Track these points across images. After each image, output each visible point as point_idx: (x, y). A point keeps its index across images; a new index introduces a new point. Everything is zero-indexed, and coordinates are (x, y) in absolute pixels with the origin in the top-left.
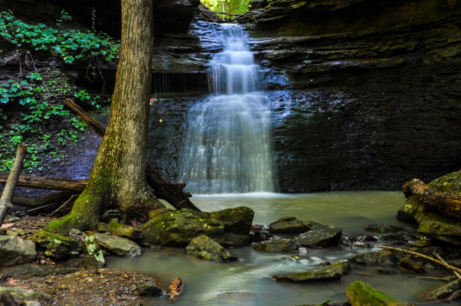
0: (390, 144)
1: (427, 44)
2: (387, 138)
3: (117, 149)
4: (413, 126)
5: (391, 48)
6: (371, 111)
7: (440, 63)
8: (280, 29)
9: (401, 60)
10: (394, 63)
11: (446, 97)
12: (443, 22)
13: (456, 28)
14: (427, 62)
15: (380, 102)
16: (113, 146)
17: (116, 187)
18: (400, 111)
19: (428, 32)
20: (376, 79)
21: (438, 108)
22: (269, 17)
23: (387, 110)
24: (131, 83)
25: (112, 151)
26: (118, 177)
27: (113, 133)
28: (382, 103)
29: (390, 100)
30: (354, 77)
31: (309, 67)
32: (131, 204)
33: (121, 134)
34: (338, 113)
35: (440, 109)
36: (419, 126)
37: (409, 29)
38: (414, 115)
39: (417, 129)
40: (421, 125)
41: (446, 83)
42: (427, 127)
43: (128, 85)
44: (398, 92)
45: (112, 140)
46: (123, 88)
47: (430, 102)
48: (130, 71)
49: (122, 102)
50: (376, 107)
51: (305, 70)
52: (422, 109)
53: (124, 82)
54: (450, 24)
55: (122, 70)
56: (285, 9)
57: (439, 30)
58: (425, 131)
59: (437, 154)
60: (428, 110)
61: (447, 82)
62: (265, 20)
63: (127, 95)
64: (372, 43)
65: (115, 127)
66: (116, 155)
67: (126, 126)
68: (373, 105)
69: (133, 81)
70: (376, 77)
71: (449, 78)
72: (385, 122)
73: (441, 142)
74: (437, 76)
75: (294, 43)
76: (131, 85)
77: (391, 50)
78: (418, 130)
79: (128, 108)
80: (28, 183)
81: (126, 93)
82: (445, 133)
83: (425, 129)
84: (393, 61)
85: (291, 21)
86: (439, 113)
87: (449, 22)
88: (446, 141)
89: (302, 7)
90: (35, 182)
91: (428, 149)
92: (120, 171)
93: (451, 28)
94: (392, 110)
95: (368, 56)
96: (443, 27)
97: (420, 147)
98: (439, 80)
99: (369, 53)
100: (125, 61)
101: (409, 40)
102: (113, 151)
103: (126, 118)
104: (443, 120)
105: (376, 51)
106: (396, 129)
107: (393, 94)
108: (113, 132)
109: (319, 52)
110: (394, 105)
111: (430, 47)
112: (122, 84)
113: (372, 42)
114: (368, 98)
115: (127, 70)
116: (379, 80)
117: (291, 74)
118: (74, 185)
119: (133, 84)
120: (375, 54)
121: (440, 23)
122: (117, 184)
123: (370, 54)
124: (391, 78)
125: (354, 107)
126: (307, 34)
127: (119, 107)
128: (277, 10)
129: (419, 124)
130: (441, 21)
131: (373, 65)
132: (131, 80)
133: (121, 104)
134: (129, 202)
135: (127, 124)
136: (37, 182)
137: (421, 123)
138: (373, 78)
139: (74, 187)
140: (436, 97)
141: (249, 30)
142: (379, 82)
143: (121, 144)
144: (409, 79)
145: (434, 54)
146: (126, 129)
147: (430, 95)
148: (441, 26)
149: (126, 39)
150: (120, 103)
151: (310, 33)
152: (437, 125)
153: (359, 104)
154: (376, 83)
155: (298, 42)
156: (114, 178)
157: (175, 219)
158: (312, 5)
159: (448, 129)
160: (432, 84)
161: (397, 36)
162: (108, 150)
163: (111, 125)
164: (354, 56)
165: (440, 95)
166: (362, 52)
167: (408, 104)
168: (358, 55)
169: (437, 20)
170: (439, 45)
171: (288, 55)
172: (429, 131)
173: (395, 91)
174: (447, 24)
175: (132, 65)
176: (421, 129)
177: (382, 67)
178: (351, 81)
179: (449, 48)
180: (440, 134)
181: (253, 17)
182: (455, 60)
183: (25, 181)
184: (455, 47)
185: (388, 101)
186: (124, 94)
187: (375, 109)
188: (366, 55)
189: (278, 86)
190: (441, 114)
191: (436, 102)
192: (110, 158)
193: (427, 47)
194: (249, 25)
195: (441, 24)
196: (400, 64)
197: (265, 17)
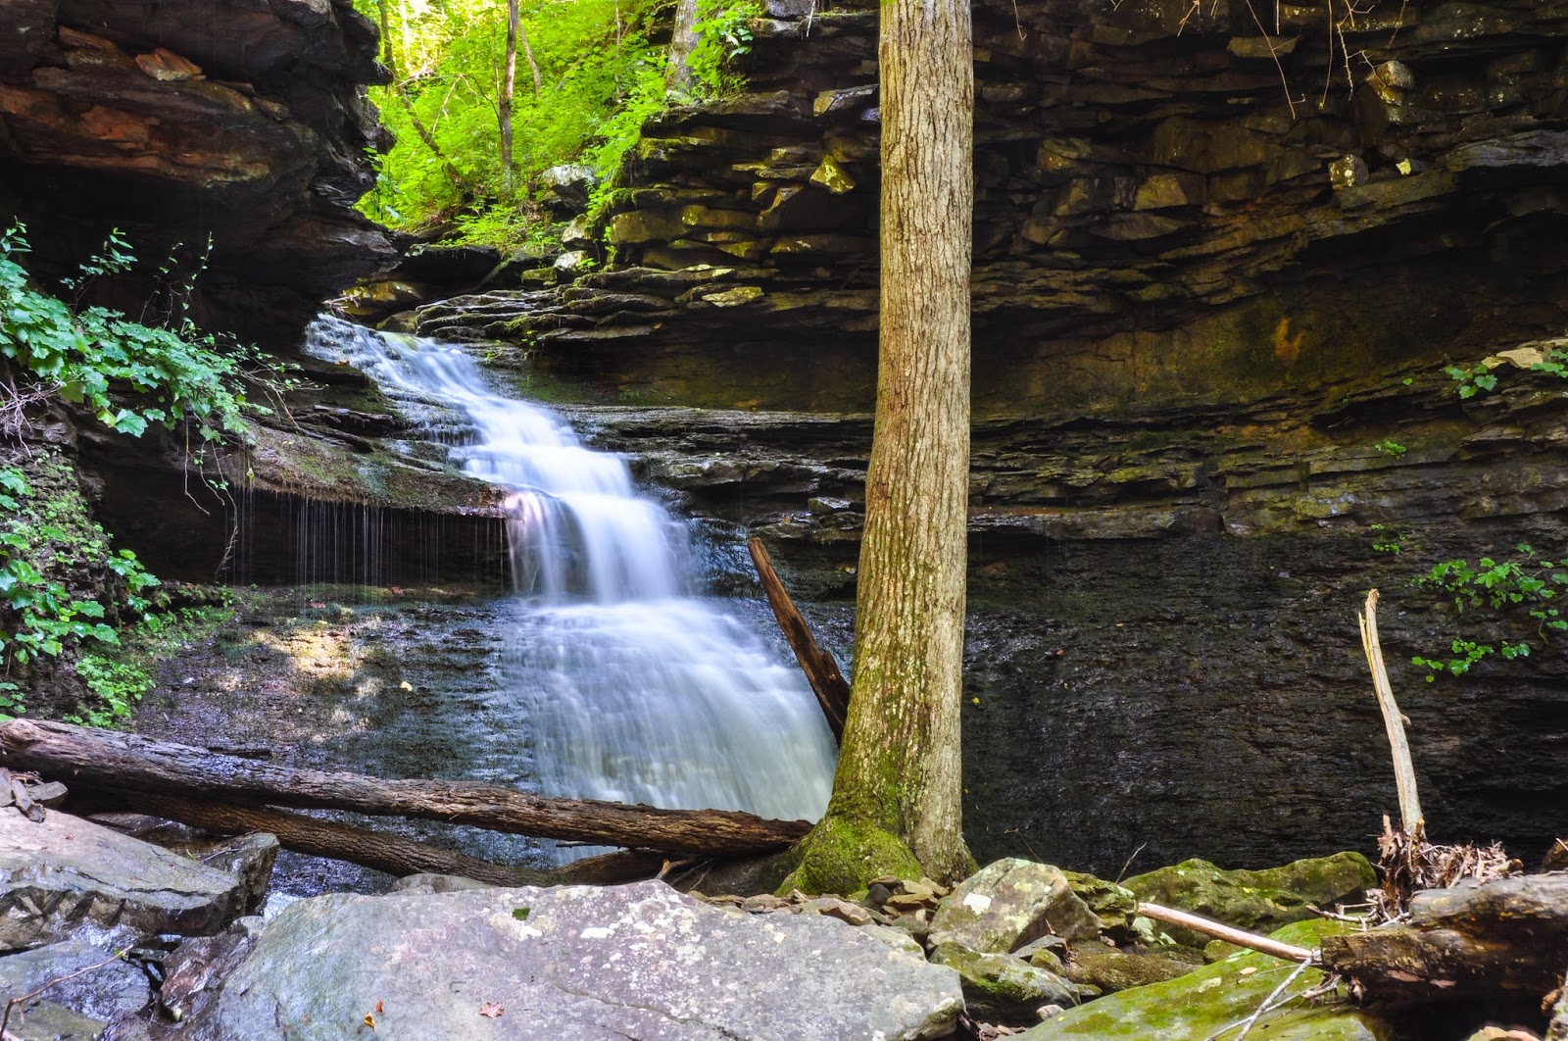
0: (1184, 790)
1: (1230, 473)
2: (1166, 773)
3: (913, 697)
4: (1245, 734)
5: (1109, 477)
6: (1097, 683)
7: (1292, 535)
8: (625, 378)
9: (1164, 518)
10: (1144, 523)
11: (1339, 641)
12: (1260, 406)
13: (1305, 431)
14: (1238, 529)
15: (1124, 651)
16: (901, 687)
17: (913, 814)
18: (1196, 682)
19: (1212, 433)
20: (1084, 575)
21: (1317, 677)
22: (589, 327)
23: (1150, 680)
24: (945, 503)
25: (898, 704)
26: (919, 784)
27: (896, 649)
28: (1129, 656)
29: (1156, 648)
30: (1001, 565)
31: (844, 523)
32: (946, 868)
33: (924, 654)
34: (996, 685)
35: (1326, 681)
36: (1265, 734)
37: (1148, 420)
38: (1245, 698)
39: (1257, 745)
40: (1270, 730)
41: (1326, 598)
42: (1292, 738)
43: (938, 509)
44: (1172, 622)
45: (893, 671)
46: (924, 517)
47: (1288, 658)
48: (940, 469)
49: (922, 557)
50: (1108, 667)
51: (825, 534)
52: (1268, 679)
53: (925, 500)
54: (1284, 415)
55: (913, 465)
56: (659, 303)
57: (1248, 431)
58: (1283, 751)
59: (1335, 826)
60: (1289, 682)
61: (1330, 596)
62: (570, 337)
63: (937, 538)
64: (1032, 456)
65: (901, 632)
66: (911, 716)
67: (936, 628)
68: (1099, 663)
69: (950, 499)
70: (1083, 570)
71: (1338, 585)
72: (1153, 718)
73: (1344, 785)
74: (1293, 574)
75: (743, 431)
76: (945, 508)
77: (1111, 484)
78: (1264, 746)
79: (940, 575)
80: (540, 818)
81: (932, 533)
82: (1350, 759)
83: (1289, 745)
84: (1139, 518)
85: (669, 350)
86: (1324, 693)
87: (1280, 408)
88: (1357, 782)
89: (746, 306)
90: (562, 815)
91: (1303, 811)
92: (924, 764)
93: (1291, 429)
94: (1169, 681)
95: (1027, 497)
96: (1260, 423)
97: (1280, 803)
98: (1304, 589)
99: (1029, 487)
100: (922, 436)
101: (1159, 454)
102: (903, 702)
103: (935, 605)
104: (1339, 716)
105: (1051, 481)
106: (1192, 744)
107: (1158, 628)
108: (895, 646)
109: (849, 472)
110: (1172, 663)
111: (1242, 483)
112: (918, 505)
113: (1029, 451)
114: (1075, 636)
115: (932, 463)
116: (1094, 579)
117: (772, 541)
118: (682, 828)
119: (950, 508)
120: (1052, 494)
121: (1252, 409)
122: (915, 804)
123: (1035, 491)
124: (1135, 575)
125: (1039, 665)
126: (740, 404)
127: (913, 572)
128: (630, 305)
129: (1266, 726)
130: (1257, 402)
131: (1072, 529)
132: (945, 495)
133: (921, 562)
134: (942, 863)
135: (939, 622)
136: (568, 816)
137: (1273, 726)
138: (1073, 572)
139: (682, 833)
140: (1305, 642)
141: (502, 367)
142: (1093, 588)
143: (927, 684)
144: (1197, 581)
145: (1259, 505)
146: (936, 637)
147: (1287, 636)
148: (1257, 418)
149: (925, 374)
150: (916, 560)
151: (751, 403)
152: (1321, 733)
153: (1055, 657)
154: (1083, 588)
155: (759, 431)
156: (910, 786)
157: (1196, 885)
158: (783, 303)
159: (1359, 746)
160: (1284, 600)
161: (1111, 439)
162: (889, 698)
163: (886, 626)
164: (982, 494)
165: (1320, 637)
166: (1005, 483)
167: (1218, 662)
168: (993, 493)
169: (1242, 399)
170: (1275, 477)
171: (753, 473)
172: (1301, 750)
173: (1165, 619)
174: (1274, 416)
175: (947, 453)
176: (1271, 745)
177: (1102, 535)
178: (993, 578)
179: (1317, 491)
180: (1337, 760)
181: (510, 319)
182: (1343, 529)
183: (532, 810)
184: (1333, 487)
185: (1148, 651)
186: (929, 536)
187: (1111, 675)
188: (1022, 493)
189: (742, 585)
190: (1331, 696)
191: (1309, 659)
192: (895, 722)
193: (1231, 482)
194: (502, 349)
195: (1255, 413)
196: (1162, 530)
197: (574, 326)
